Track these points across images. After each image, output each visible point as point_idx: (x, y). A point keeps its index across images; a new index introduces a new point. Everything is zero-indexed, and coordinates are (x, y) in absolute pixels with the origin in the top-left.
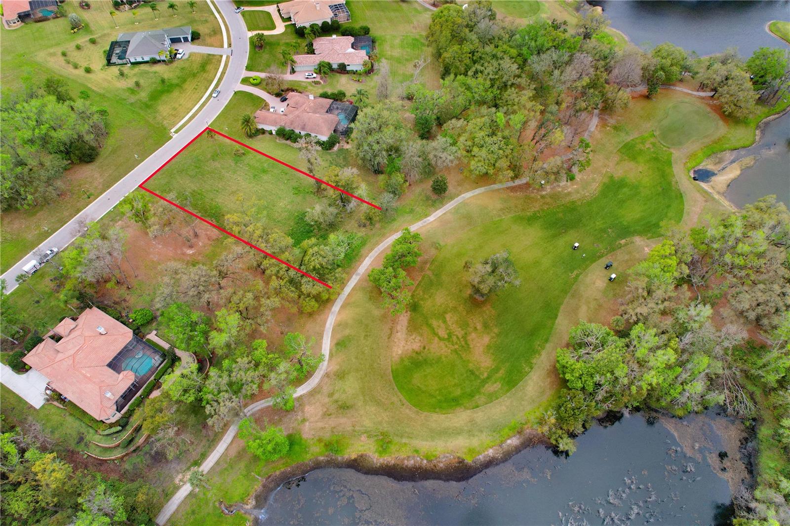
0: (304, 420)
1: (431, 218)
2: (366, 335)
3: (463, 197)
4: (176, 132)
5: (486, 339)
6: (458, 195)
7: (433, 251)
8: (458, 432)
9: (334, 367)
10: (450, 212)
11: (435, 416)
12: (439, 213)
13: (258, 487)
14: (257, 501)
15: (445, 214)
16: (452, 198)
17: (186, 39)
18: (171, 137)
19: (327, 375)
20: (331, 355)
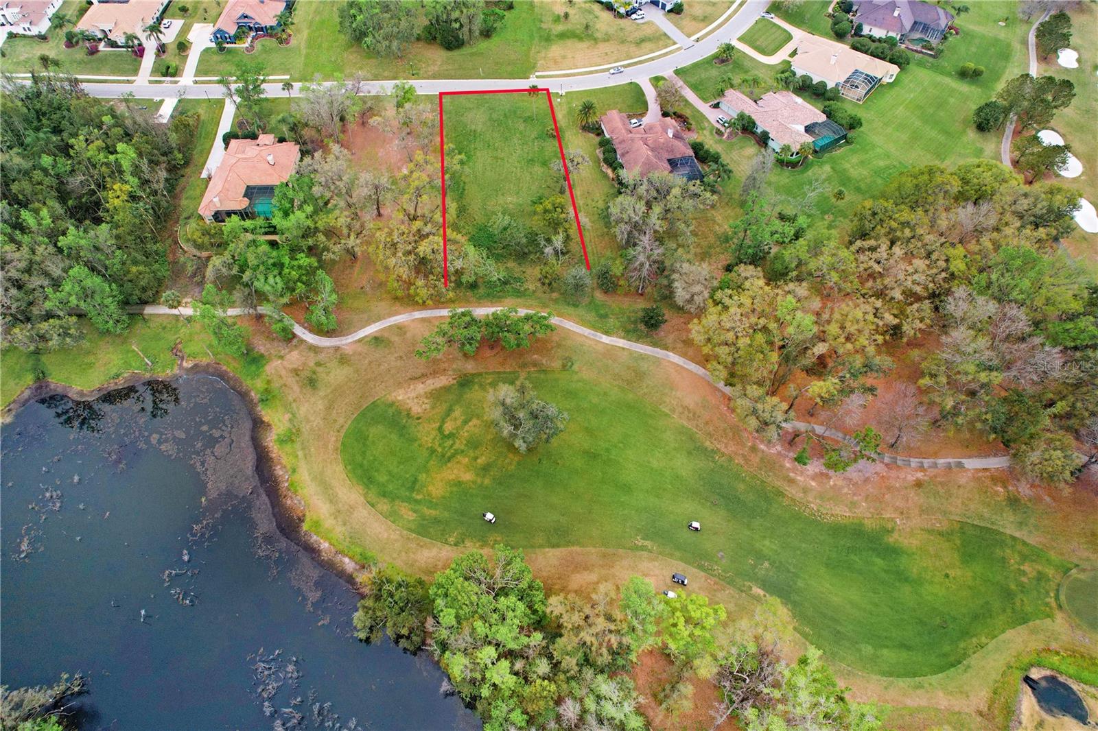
0: (282, 357)
1: (605, 339)
2: (401, 357)
3: (668, 356)
4: (537, 77)
5: (468, 477)
6: (666, 349)
7: (557, 364)
8: (333, 500)
9: (349, 350)
10: (631, 353)
11: (339, 468)
12: (621, 343)
13: (205, 361)
14: (192, 368)
15: (623, 349)
16: (655, 345)
17: (664, 6)
18: (528, 78)
19: (337, 349)
20: (360, 341)
